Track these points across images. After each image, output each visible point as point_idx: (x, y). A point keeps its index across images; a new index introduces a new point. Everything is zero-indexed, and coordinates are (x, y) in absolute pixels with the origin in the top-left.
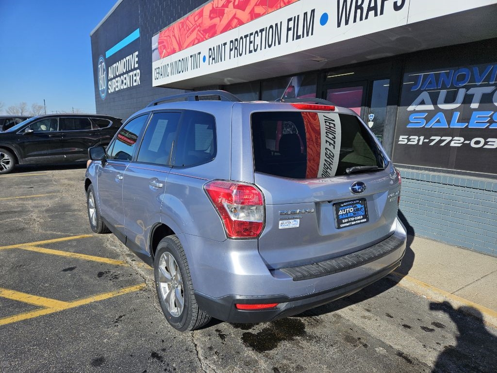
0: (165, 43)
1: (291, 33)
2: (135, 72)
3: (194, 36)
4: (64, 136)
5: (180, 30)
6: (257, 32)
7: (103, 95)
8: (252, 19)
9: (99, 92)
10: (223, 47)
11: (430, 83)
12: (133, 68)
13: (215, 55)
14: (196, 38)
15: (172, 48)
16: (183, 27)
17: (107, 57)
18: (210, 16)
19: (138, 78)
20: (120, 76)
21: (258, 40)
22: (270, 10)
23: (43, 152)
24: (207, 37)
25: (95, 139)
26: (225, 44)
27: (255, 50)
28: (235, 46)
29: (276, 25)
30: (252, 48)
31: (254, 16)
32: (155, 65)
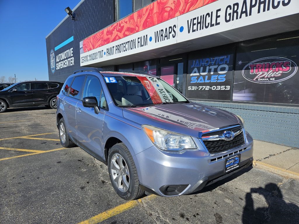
0: (86, 45)
1: (139, 44)
2: (71, 58)
3: (100, 43)
4: (33, 92)
5: (93, 39)
6: (126, 43)
7: (53, 71)
8: (124, 37)
9: (51, 69)
10: (113, 48)
11: (197, 64)
12: (70, 56)
13: (109, 52)
14: (101, 44)
15: (90, 48)
16: (95, 38)
17: (55, 50)
18: (107, 34)
19: (73, 62)
20: (63, 60)
21: (127, 46)
22: (131, 34)
23: (22, 101)
24: (106, 43)
25: (50, 94)
26: (114, 47)
27: (126, 50)
28: (118, 48)
29: (134, 40)
30: (125, 50)
31: (125, 36)
32: (81, 56)
